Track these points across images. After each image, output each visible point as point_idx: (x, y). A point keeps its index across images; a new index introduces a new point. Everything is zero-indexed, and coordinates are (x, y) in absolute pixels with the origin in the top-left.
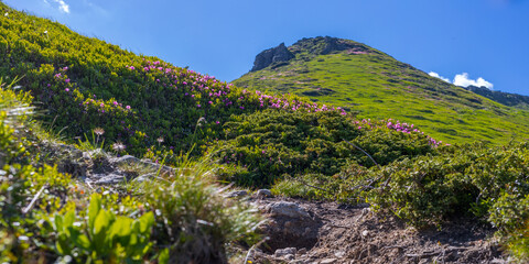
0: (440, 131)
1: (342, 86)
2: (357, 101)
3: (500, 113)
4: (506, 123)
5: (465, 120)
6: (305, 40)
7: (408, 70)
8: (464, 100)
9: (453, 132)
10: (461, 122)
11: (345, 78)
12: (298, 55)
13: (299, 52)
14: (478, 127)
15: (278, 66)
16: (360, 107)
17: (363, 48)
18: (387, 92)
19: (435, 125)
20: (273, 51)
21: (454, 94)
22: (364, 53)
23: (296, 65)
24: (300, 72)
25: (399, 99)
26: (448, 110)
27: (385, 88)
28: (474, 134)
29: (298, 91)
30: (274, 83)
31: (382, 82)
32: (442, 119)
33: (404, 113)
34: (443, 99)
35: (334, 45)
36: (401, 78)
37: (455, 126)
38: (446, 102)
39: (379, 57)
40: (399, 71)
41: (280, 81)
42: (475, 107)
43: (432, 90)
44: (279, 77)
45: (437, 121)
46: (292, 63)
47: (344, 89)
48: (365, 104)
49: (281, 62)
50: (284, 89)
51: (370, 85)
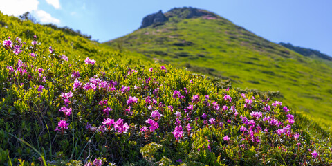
0: (264, 72)
1: (199, 40)
2: (209, 50)
3: (301, 61)
4: (306, 68)
5: (280, 65)
6: (175, 9)
7: (242, 31)
8: (278, 52)
9: (272, 73)
10: (277, 67)
11: (201, 35)
12: (170, 19)
13: (171, 16)
14: (288, 70)
15: (157, 25)
16: (211, 55)
17: (213, 15)
18: (229, 45)
19: (260, 68)
20: (154, 16)
21: (272, 48)
22: (214, 19)
23: (169, 25)
24: (171, 30)
25: (236, 50)
26: (268, 58)
27: (227, 42)
28: (286, 75)
29: (170, 43)
30: (154, 36)
31: (225, 38)
32: (265, 64)
33: (240, 59)
34: (265, 51)
35: (194, 13)
36: (238, 36)
37: (273, 69)
38: (267, 53)
39: (224, 21)
40: (236, 31)
41: (158, 36)
42: (286, 57)
43: (258, 44)
44: (157, 32)
45: (262, 66)
46: (167, 23)
47: (200, 42)
48: (214, 53)
49: (159, 23)
50: (161, 41)
51: (218, 40)
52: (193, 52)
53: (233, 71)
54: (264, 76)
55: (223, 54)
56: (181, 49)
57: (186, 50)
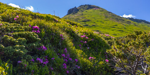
0: (119, 31)
1: (92, 19)
2: (97, 23)
3: (136, 25)
4: (137, 28)
5: (126, 28)
6: (82, 5)
7: (111, 14)
8: (126, 22)
9: (123, 31)
10: (125, 28)
11: (93, 16)
12: (80, 10)
13: (80, 9)
14: (129, 29)
15: (74, 13)
16: (98, 25)
17: (98, 8)
18: (105, 20)
19: (118, 29)
20: (73, 9)
21: (123, 20)
22: (98, 9)
23: (79, 13)
24: (81, 15)
25: (108, 22)
26: (121, 25)
27: (104, 19)
28: (128, 31)
29: (81, 21)
30: (74, 18)
31: (103, 17)
32: (120, 27)
33: (109, 26)
34: (120, 22)
35: (90, 7)
36: (109, 16)
37: (123, 29)
38: (121, 23)
39: (103, 10)
40: (108, 14)
41: (76, 18)
42: (129, 24)
43: (117, 19)
44: (75, 16)
45: (118, 28)
46: (78, 12)
47: (93, 20)
48: (99, 24)
49: (75, 12)
50: (76, 20)
51: (100, 18)
52: (90, 24)
53: (107, 31)
54: (119, 32)
55: (102, 24)
56: (85, 23)
57: (87, 23)
